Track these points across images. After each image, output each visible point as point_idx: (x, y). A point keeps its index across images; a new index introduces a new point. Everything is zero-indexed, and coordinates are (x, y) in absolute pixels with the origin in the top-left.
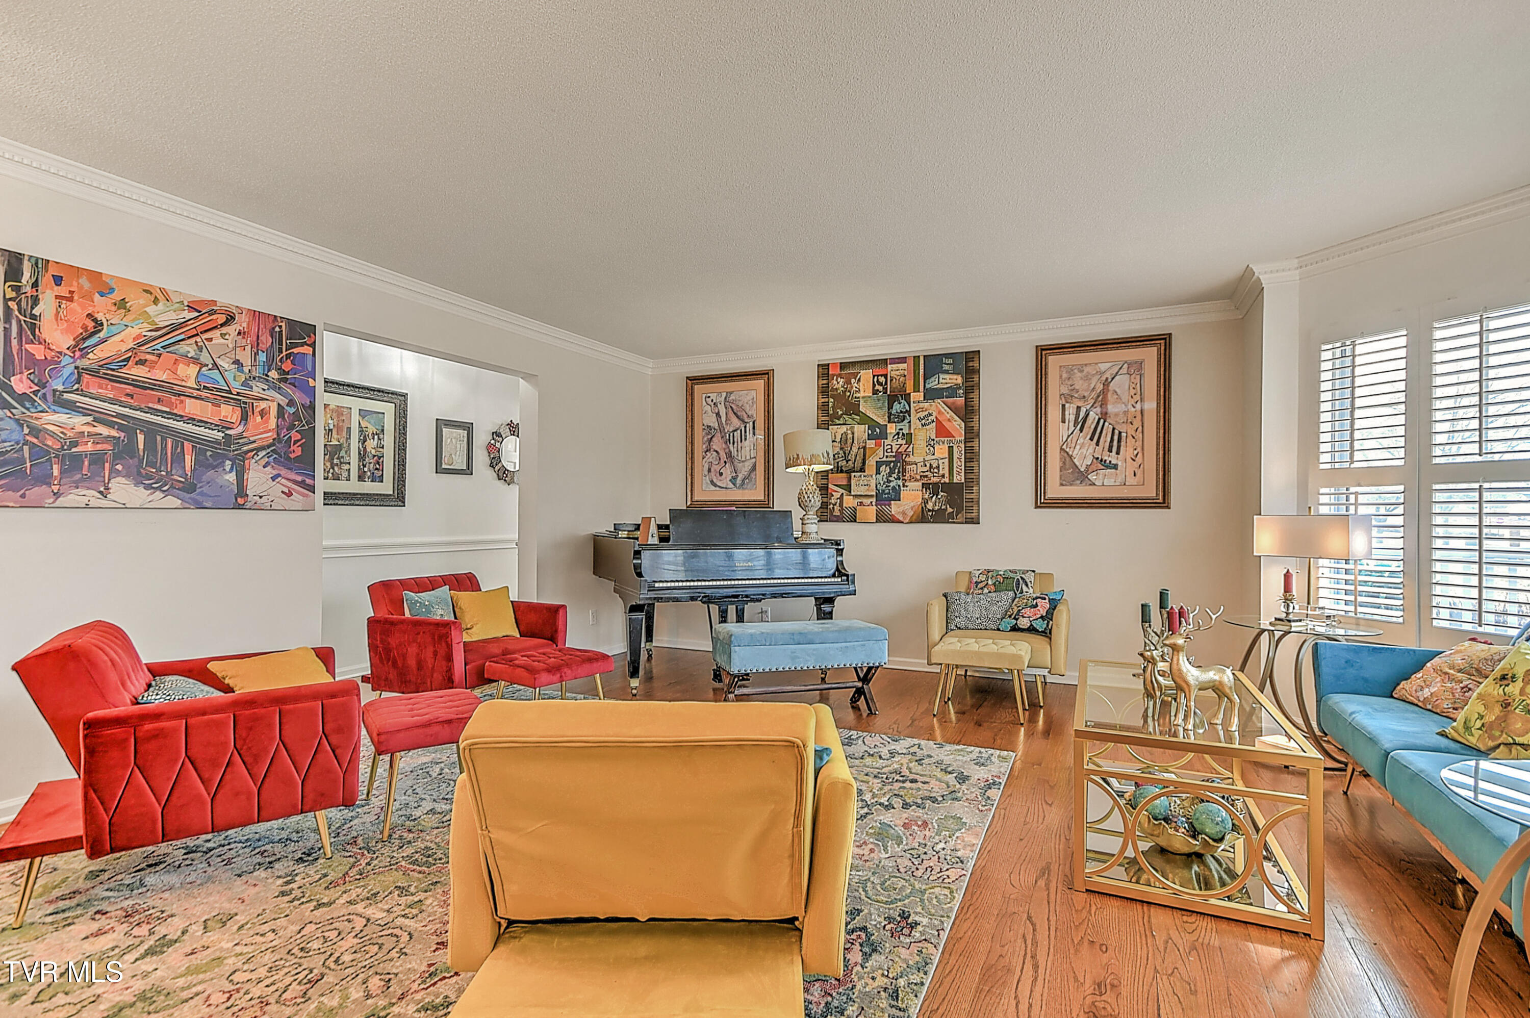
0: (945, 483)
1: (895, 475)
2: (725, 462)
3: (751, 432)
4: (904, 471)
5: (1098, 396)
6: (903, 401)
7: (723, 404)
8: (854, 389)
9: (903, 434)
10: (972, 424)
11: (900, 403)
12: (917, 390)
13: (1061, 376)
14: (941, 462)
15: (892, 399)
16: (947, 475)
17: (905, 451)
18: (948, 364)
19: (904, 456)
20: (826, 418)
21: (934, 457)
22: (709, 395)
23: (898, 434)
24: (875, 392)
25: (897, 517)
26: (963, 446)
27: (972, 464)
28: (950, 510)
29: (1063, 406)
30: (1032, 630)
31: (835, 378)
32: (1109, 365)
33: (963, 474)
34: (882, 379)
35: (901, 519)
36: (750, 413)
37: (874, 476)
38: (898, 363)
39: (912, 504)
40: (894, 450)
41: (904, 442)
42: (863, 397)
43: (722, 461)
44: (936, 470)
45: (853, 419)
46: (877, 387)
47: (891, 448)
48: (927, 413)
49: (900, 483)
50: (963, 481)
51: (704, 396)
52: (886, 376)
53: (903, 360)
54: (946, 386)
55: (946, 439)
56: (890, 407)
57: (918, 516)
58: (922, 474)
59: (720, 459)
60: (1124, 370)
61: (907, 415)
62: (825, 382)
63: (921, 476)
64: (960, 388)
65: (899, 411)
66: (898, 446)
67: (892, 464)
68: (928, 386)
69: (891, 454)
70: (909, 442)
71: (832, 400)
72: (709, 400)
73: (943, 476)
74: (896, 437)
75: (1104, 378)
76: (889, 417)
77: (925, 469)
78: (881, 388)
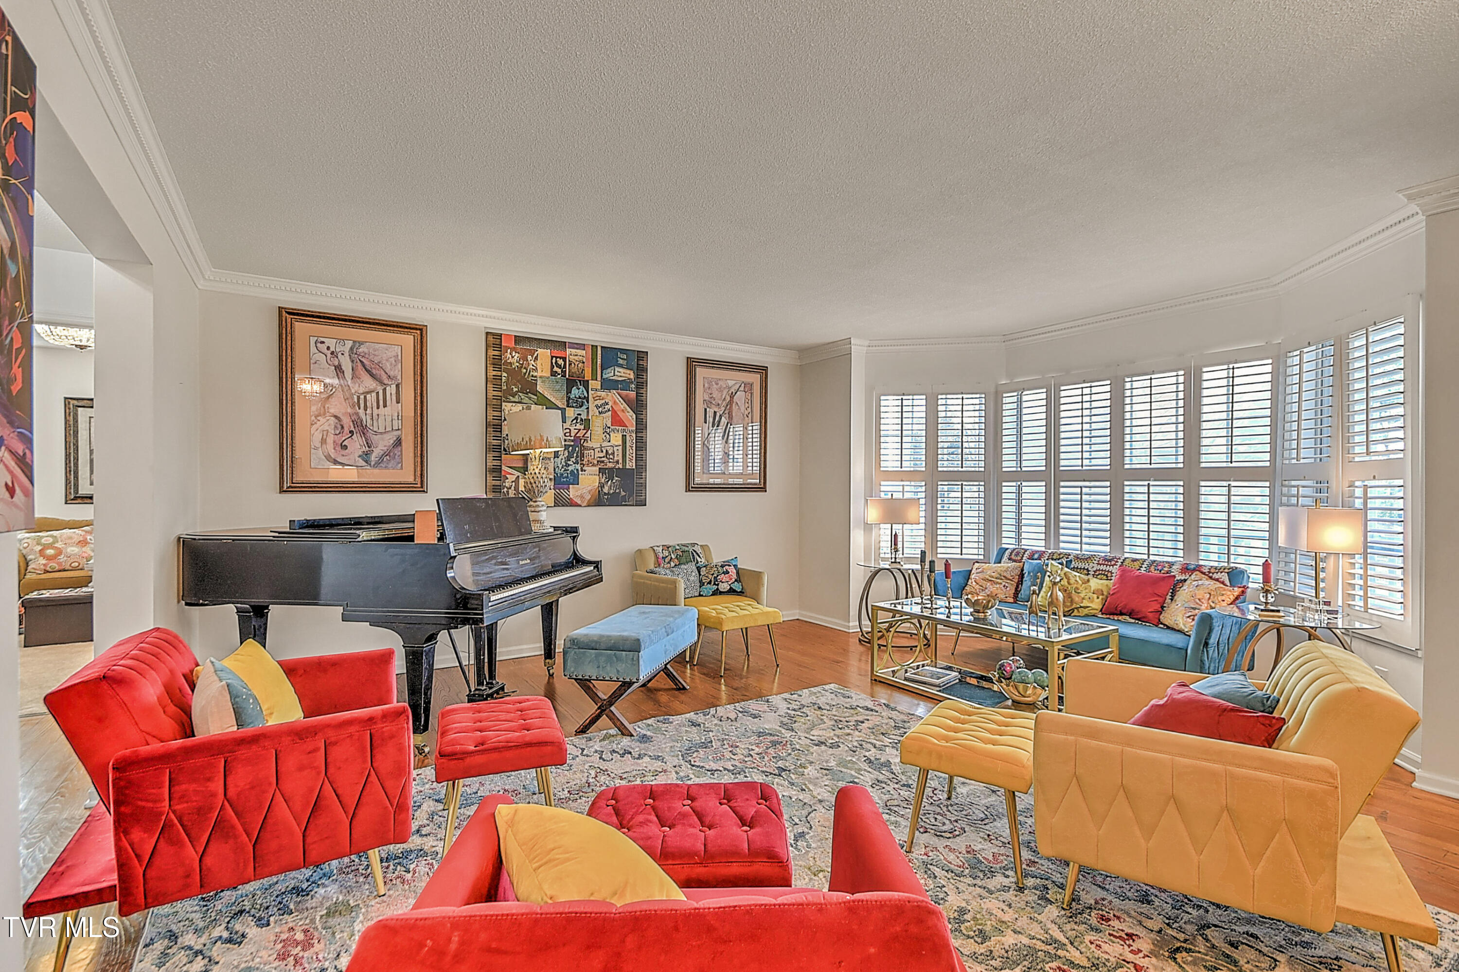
0: (619, 468)
1: (573, 459)
2: (351, 432)
3: (394, 398)
4: (582, 455)
5: (727, 405)
6: (581, 387)
7: (347, 354)
8: (531, 366)
9: (582, 420)
10: (642, 417)
11: (579, 389)
12: (595, 378)
13: (704, 386)
14: (615, 448)
15: (571, 383)
16: (621, 461)
17: (583, 436)
18: (622, 359)
19: (582, 441)
20: (499, 394)
21: (609, 444)
22: (322, 339)
23: (576, 418)
24: (554, 374)
25: (576, 500)
26: (634, 435)
27: (641, 452)
28: (623, 493)
29: (706, 410)
30: (732, 591)
31: (509, 351)
32: (734, 382)
33: (634, 461)
34: (560, 362)
35: (579, 502)
36: (392, 373)
37: (552, 459)
38: (577, 349)
39: (590, 488)
40: (573, 435)
41: (582, 427)
42: (541, 377)
43: (346, 430)
44: (611, 457)
45: (530, 398)
46: (556, 369)
47: (570, 432)
48: (603, 401)
49: (579, 467)
50: (634, 467)
51: (313, 340)
52: (564, 359)
53: (582, 346)
54: (620, 379)
55: (620, 428)
56: (569, 391)
57: (595, 500)
58: (599, 459)
59: (342, 427)
60: (742, 388)
61: (585, 401)
62: (497, 353)
63: (598, 461)
64: (632, 383)
65: (577, 396)
66: (577, 431)
67: (571, 448)
68: (604, 376)
69: (569, 438)
70: (587, 428)
71: (506, 375)
72: (323, 348)
73: (617, 462)
74: (575, 421)
75: (730, 392)
76: (568, 401)
77: (602, 455)
78: (559, 371)
